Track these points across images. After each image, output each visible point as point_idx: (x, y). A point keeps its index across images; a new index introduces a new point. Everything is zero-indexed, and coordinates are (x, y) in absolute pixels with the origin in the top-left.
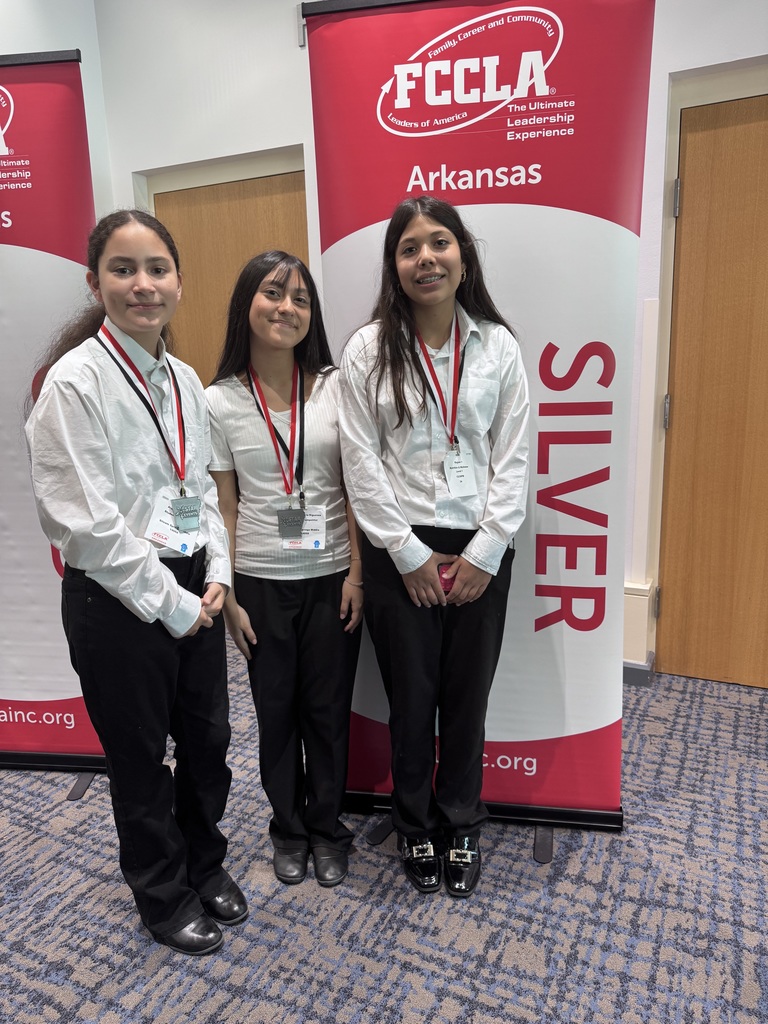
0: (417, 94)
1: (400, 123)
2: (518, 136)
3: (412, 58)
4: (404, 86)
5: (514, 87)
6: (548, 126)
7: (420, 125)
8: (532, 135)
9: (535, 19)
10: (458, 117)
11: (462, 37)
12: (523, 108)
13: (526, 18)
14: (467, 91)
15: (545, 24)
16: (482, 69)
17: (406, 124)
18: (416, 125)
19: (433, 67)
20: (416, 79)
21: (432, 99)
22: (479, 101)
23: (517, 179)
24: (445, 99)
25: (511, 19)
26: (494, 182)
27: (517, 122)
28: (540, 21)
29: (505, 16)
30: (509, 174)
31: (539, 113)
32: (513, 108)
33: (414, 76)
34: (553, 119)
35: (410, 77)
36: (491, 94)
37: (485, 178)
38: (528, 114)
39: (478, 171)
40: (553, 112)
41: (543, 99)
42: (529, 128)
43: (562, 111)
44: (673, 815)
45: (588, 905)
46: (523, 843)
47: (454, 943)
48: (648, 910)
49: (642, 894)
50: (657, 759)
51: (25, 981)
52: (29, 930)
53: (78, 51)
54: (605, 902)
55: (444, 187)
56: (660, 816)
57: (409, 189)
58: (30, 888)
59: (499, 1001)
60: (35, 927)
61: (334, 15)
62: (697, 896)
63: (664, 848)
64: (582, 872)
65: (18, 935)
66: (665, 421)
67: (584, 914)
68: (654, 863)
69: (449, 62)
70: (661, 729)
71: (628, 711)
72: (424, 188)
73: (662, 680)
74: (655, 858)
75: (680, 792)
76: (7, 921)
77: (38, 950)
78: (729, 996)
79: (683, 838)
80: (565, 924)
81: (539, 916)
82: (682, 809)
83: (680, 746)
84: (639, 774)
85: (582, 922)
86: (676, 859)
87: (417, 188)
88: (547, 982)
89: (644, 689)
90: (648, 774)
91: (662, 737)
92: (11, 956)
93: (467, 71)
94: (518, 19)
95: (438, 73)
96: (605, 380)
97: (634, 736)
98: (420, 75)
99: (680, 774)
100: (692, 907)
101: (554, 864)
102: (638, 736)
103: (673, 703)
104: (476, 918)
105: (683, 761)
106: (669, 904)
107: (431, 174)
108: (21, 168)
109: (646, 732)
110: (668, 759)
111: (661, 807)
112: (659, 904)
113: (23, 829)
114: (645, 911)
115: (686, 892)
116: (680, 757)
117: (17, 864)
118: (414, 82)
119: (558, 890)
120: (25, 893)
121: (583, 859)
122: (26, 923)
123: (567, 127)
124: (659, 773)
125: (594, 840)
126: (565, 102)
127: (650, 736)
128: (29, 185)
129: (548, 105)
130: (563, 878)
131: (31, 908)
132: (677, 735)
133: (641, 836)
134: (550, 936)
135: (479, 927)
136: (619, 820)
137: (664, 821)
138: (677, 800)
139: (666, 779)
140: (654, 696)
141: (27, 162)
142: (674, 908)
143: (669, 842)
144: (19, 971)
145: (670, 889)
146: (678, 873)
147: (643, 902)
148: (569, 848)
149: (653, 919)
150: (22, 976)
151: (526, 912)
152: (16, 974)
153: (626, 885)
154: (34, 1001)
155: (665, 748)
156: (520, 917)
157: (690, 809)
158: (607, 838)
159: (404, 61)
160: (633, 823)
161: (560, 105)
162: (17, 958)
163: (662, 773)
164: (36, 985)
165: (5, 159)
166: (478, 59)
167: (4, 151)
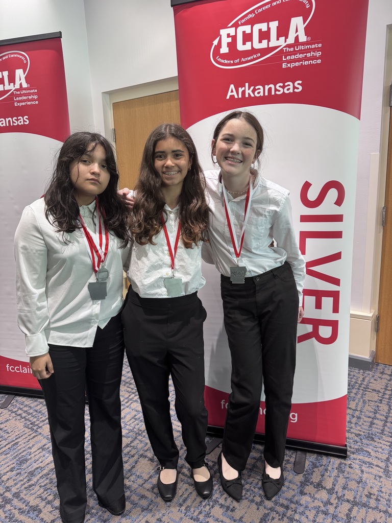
0: (232, 45)
1: (223, 61)
2: (289, 65)
3: (230, 25)
4: (225, 40)
6: (306, 59)
7: (234, 62)
8: (297, 64)
10: (255, 56)
11: (257, 11)
12: (292, 49)
14: (260, 42)
15: (304, 1)
16: (269, 29)
17: (226, 62)
18: (232, 62)
19: (241, 29)
20: (232, 37)
21: (240, 47)
22: (267, 47)
23: (288, 90)
24: (248, 46)
25: (285, 0)
26: (275, 92)
27: (288, 58)
30: (283, 87)
31: (301, 52)
32: (286, 50)
33: (231, 35)
34: (309, 55)
35: (228, 36)
36: (274, 42)
37: (270, 89)
38: (294, 53)
39: (266, 86)
40: (309, 51)
41: (303, 44)
42: (295, 61)
43: (314, 50)
44: (379, 450)
45: (322, 502)
46: (288, 460)
47: (242, 517)
48: (357, 509)
49: (355, 498)
50: (372, 415)
51: (17, 515)
52: (23, 487)
53: (60, 32)
54: (332, 501)
55: (247, 96)
56: (370, 450)
57: (228, 97)
58: (28, 463)
60: (26, 485)
61: (188, 4)
62: (388, 503)
63: (370, 470)
64: (321, 481)
65: (18, 489)
66: (383, 222)
67: (319, 507)
68: (364, 480)
69: (250, 26)
70: (376, 397)
71: (357, 385)
72: (236, 97)
73: (379, 368)
74: (365, 476)
75: (384, 436)
76: (14, 480)
77: (26, 498)
79: (383, 465)
80: (307, 512)
81: (293, 506)
82: (384, 447)
83: (386, 408)
84: (360, 424)
85: (318, 512)
86: (377, 478)
87: (232, 96)
89: (368, 372)
90: (365, 424)
91: (376, 402)
92: (13, 500)
93: (260, 30)
95: (244, 32)
96: (339, 202)
97: (359, 401)
98: (234, 34)
99: (385, 425)
100: (384, 509)
101: (305, 475)
102: (362, 400)
103: (384, 382)
104: (257, 504)
105: (387, 417)
106: (371, 505)
107: (240, 88)
108: (33, 94)
109: (366, 398)
110: (378, 416)
111: (371, 445)
112: (365, 505)
113: (29, 430)
114: (356, 508)
115: (381, 499)
116: (385, 414)
117: (24, 449)
118: (230, 38)
119: (305, 491)
120: (25, 466)
121: (322, 473)
122: (22, 482)
123: (317, 59)
124: (372, 423)
125: (330, 462)
126: (316, 45)
127: (369, 401)
128: (37, 102)
129: (306, 47)
130: (309, 484)
131: (26, 474)
132: (385, 401)
133: (357, 461)
134: (298, 519)
135: (258, 509)
136: (345, 451)
137: (372, 453)
138: (381, 441)
139: (376, 428)
140: (373, 376)
141: (36, 91)
142: (373, 509)
143: (374, 467)
144: (15, 509)
145: (372, 496)
146: (378, 487)
147: (355, 503)
148: (315, 466)
149: (360, 514)
150: (16, 512)
151: (285, 503)
153: (346, 491)
155: (377, 409)
156: (282, 505)
157: (388, 447)
158: (337, 461)
159: (226, 27)
160: (353, 453)
161: (313, 46)
162: (15, 502)
163: (374, 424)
164: (22, 518)
165: (25, 89)
166: (267, 23)
167: (25, 85)
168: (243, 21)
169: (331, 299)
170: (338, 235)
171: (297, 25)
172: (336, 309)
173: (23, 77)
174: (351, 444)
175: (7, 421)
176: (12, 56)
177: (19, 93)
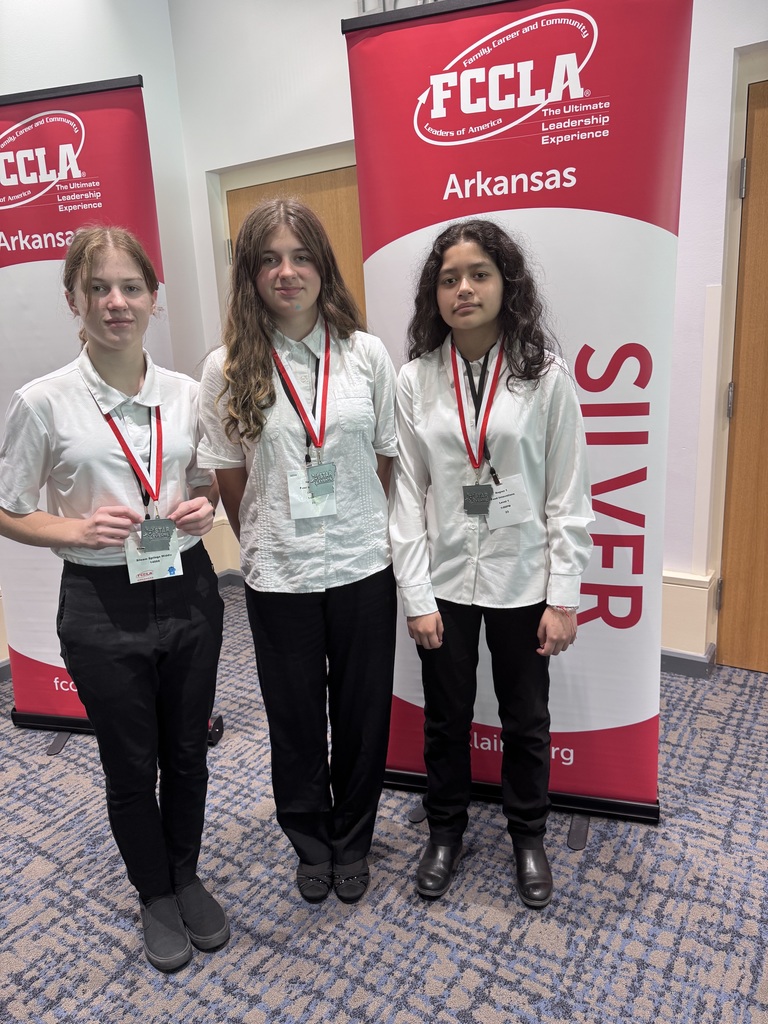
0: (452, 104)
1: (436, 132)
2: (553, 140)
3: (447, 68)
4: (440, 96)
5: (548, 90)
6: (583, 128)
7: (455, 133)
8: (567, 138)
9: (569, 22)
10: (493, 124)
11: (496, 44)
12: (558, 112)
13: (560, 21)
14: (502, 98)
15: (579, 26)
16: (517, 74)
17: (442, 133)
18: (452, 134)
19: (467, 76)
20: (452, 88)
21: (467, 107)
22: (513, 107)
23: (552, 183)
24: (480, 106)
25: (545, 23)
26: (529, 187)
27: (552, 126)
28: (574, 23)
29: (539, 20)
30: (544, 179)
31: (574, 116)
32: (548, 112)
33: (450, 85)
34: (587, 122)
35: (446, 87)
36: (525, 99)
37: (520, 182)
38: (563, 118)
39: (513, 177)
41: (577, 102)
42: (563, 132)
43: (597, 113)
44: (714, 810)
45: (615, 893)
46: (559, 829)
47: (480, 919)
48: (674, 902)
49: (671, 886)
50: (705, 753)
51: (98, 924)
52: (104, 881)
53: (140, 77)
54: (632, 891)
55: (479, 194)
56: (700, 811)
57: (446, 197)
59: (517, 977)
60: (108, 878)
61: (373, 30)
62: (726, 892)
63: (700, 842)
64: (614, 861)
65: (94, 884)
66: (729, 410)
67: (610, 901)
68: (687, 857)
69: (483, 69)
70: (714, 723)
71: (682, 703)
72: (460, 196)
73: (722, 673)
74: (689, 851)
75: (725, 788)
76: (86, 871)
77: (110, 898)
78: (745, 990)
79: (721, 833)
80: (590, 910)
81: (566, 900)
82: (723, 805)
83: (731, 741)
84: (685, 768)
85: (607, 909)
86: (710, 854)
87: (453, 196)
88: (565, 963)
89: (701, 681)
90: (693, 767)
91: (714, 731)
92: (87, 901)
93: (502, 77)
94: (552, 22)
95: (473, 81)
96: (642, 381)
97: (685, 730)
98: (456, 84)
99: (727, 770)
100: (720, 902)
101: (587, 852)
102: (689, 729)
103: (730, 697)
104: (504, 898)
105: (732, 757)
106: (697, 897)
107: (467, 181)
108: (93, 189)
109: (697, 725)
110: (716, 754)
111: (702, 802)
112: (687, 897)
114: (672, 902)
115: (716, 887)
116: (729, 751)
117: (97, 821)
118: (449, 92)
119: (587, 877)
121: (616, 849)
122: (101, 874)
123: (602, 128)
124: (705, 767)
125: (630, 830)
126: (600, 104)
127: (702, 729)
128: (100, 205)
129: (583, 108)
130: (593, 866)
131: (106, 861)
132: (730, 730)
133: (677, 829)
134: (574, 919)
135: (506, 906)
136: (656, 812)
137: (704, 815)
138: (719, 795)
139: (712, 774)
140: (711, 688)
141: (98, 184)
142: (701, 902)
143: (705, 837)
144: (93, 915)
145: (700, 882)
146: (710, 867)
147: (671, 894)
148: (603, 837)
149: (679, 911)
150: (96, 920)
152: (91, 918)
153: (656, 876)
154: (104, 942)
155: (715, 743)
157: (732, 805)
158: (643, 829)
159: (440, 71)
160: (671, 816)
161: (595, 106)
162: (92, 904)
163: (708, 768)
164: (107, 928)
165: (78, 181)
166: (513, 65)
167: (77, 174)
168: (471, 60)
169: (629, 551)
170: (640, 438)
171: (567, 68)
172: (638, 568)
173: (73, 158)
174: (666, 800)
175: (62, 775)
176: (53, 120)
177: (66, 187)
